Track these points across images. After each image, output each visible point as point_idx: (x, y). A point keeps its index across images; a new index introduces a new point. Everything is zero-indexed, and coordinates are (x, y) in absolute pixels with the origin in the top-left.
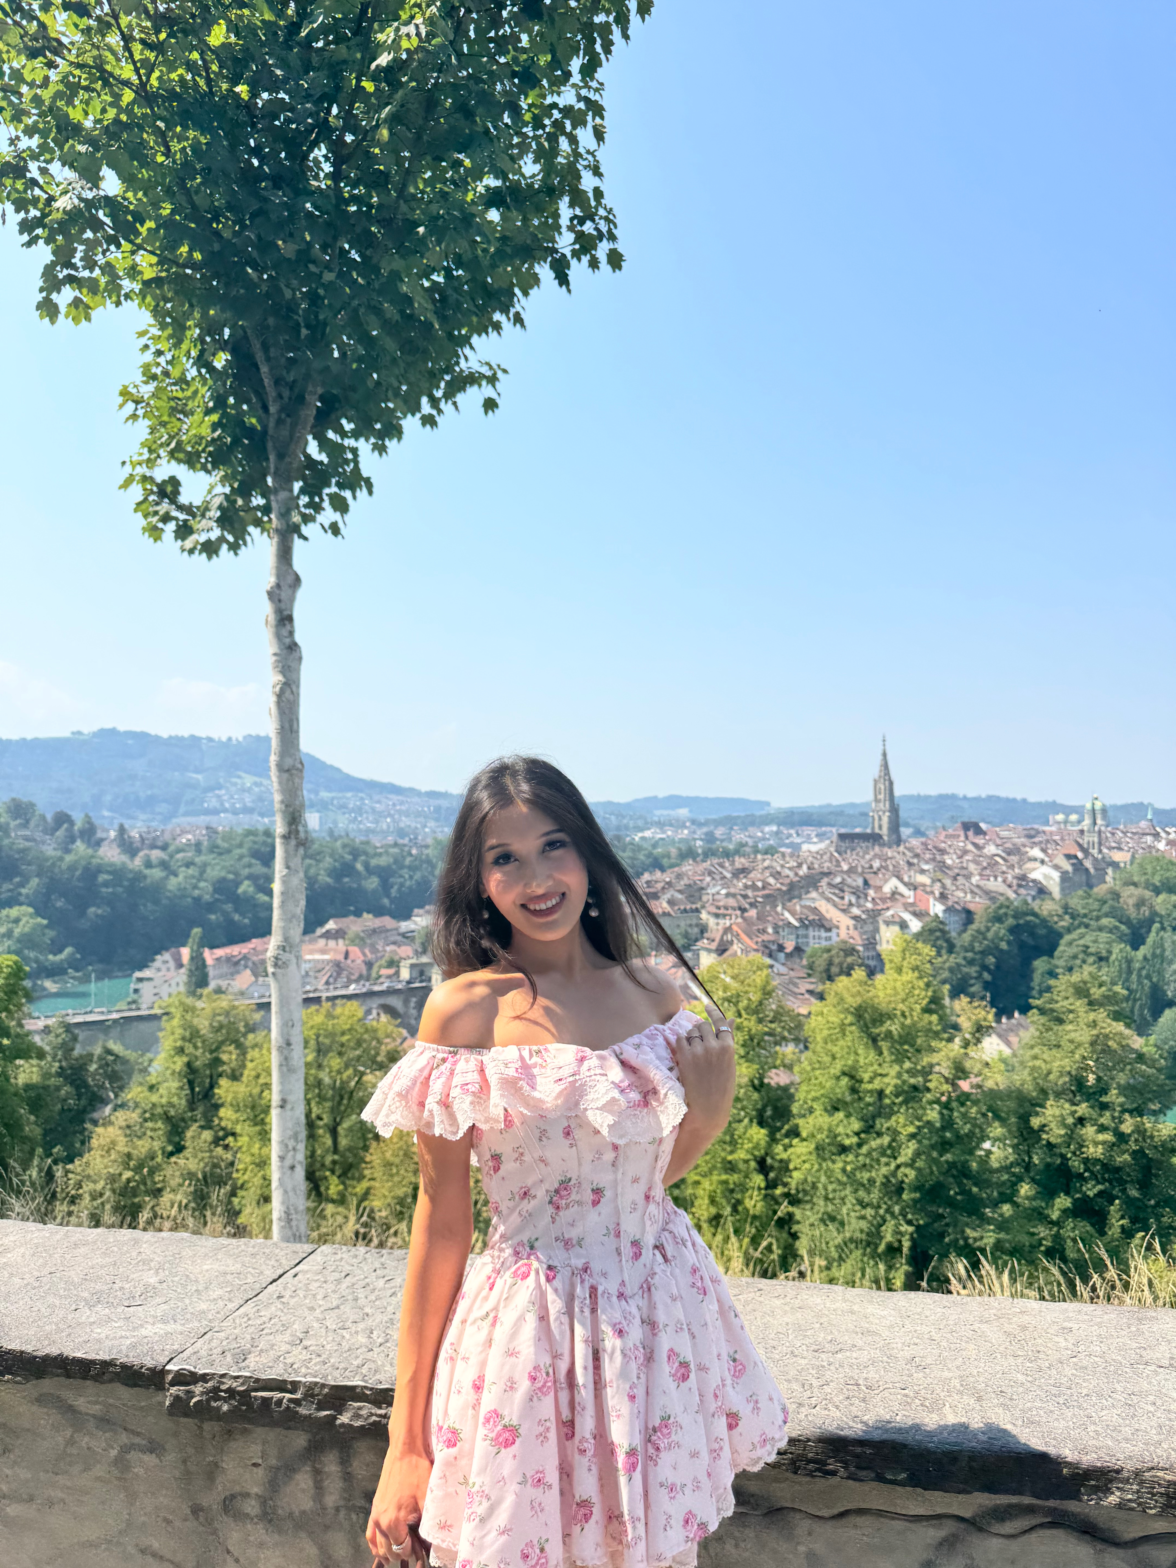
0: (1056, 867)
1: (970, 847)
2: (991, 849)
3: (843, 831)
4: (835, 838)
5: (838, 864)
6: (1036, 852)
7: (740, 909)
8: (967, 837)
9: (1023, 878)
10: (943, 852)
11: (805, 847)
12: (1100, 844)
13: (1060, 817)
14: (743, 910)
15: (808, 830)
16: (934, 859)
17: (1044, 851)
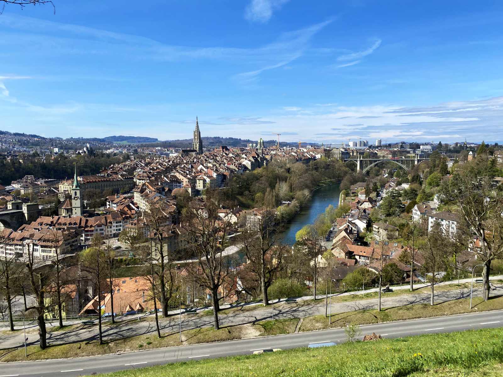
0: (250, 160)
1: (224, 154)
2: (231, 155)
3: (183, 149)
4: (181, 152)
5: (183, 161)
6: (244, 156)
7: (148, 177)
8: (223, 151)
9: (240, 164)
10: (216, 156)
11: (171, 155)
12: (262, 153)
13: (251, 145)
14: (149, 177)
15: (171, 149)
16: (213, 159)
17: (246, 155)
